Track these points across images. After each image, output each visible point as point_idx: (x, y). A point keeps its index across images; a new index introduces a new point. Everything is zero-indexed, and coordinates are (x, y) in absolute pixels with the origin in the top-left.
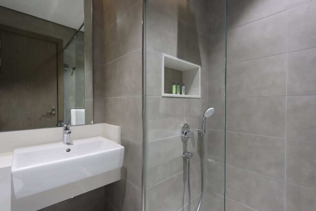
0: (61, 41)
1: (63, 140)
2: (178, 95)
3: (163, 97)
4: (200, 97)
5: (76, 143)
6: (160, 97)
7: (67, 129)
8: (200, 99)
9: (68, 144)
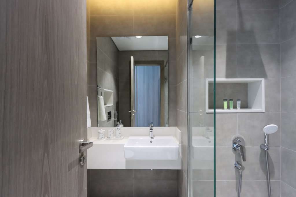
0: (163, 61)
1: (149, 135)
2: (232, 110)
3: (207, 113)
4: (264, 111)
5: (156, 138)
6: (204, 114)
7: (151, 129)
8: (264, 113)
9: (152, 138)
